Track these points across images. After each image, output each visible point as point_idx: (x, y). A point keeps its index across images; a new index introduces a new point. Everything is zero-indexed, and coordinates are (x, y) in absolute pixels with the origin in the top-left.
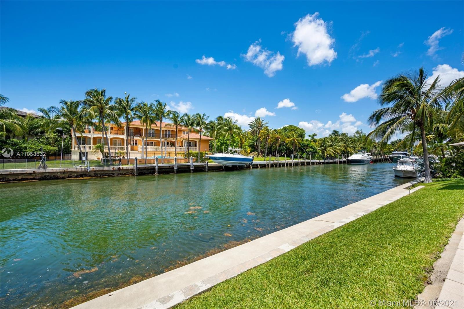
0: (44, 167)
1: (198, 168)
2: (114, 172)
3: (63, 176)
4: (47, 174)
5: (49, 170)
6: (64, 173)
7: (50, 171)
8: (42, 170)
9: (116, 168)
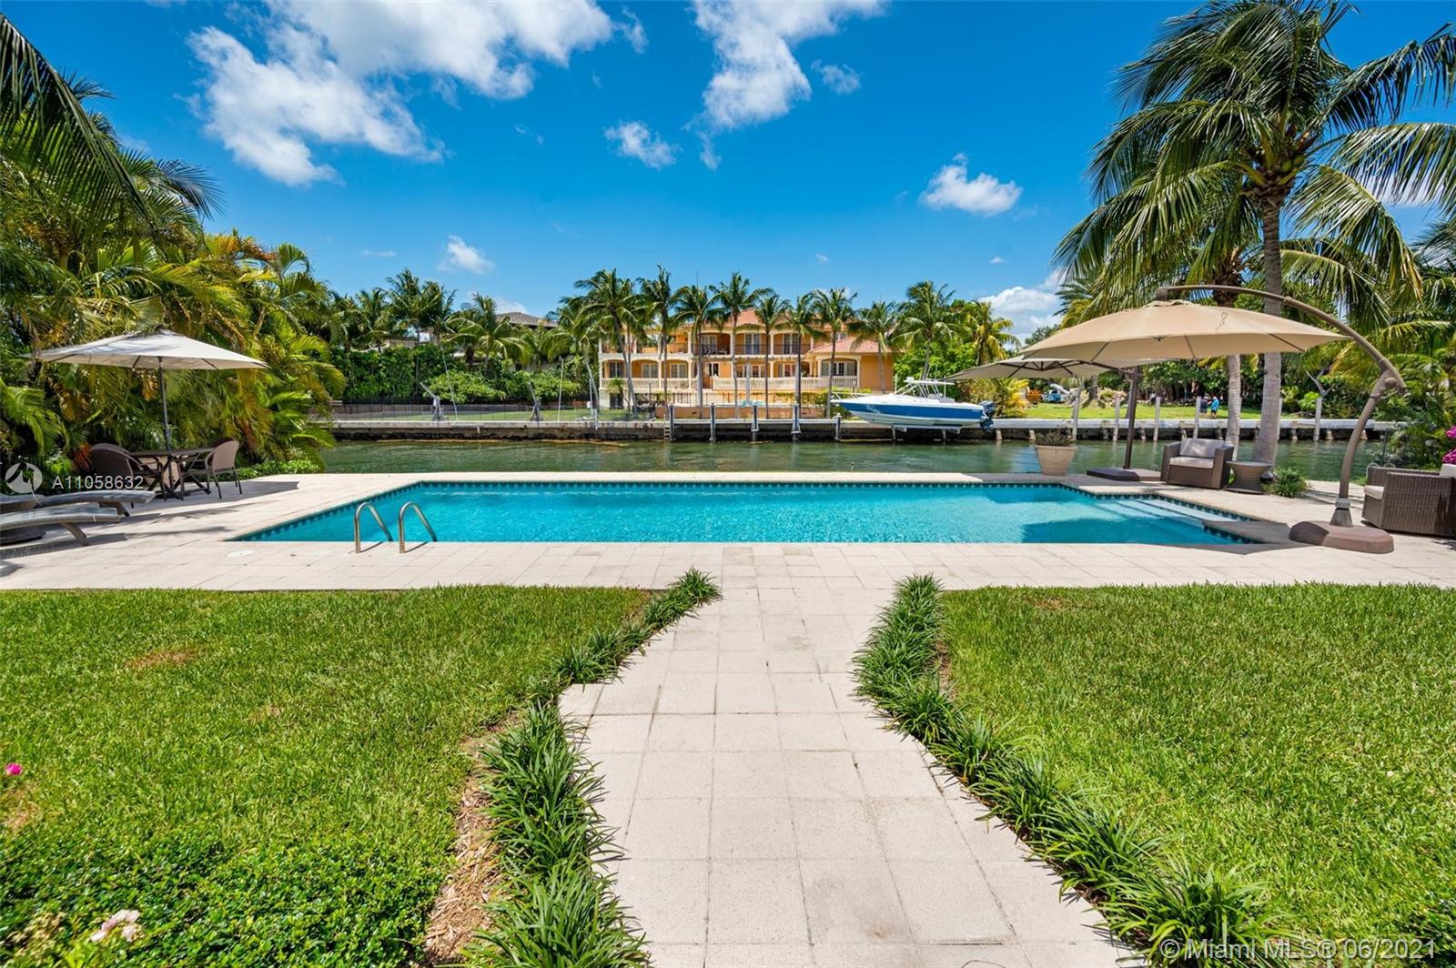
0: (538, 420)
1: (819, 431)
2: (638, 433)
3: (560, 435)
4: (542, 431)
5: (542, 424)
6: (562, 430)
7: (545, 426)
8: (534, 424)
9: (640, 424)
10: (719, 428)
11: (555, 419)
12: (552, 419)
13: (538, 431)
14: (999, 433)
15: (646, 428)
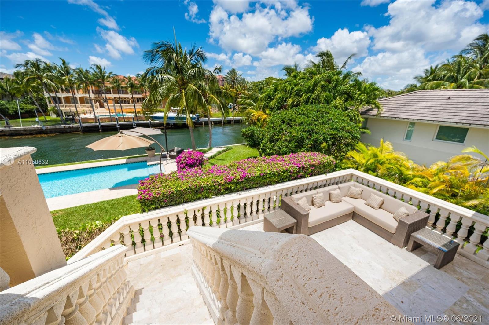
0: (9, 126)
2: (66, 130)
7: (14, 129)
8: (7, 129)
9: (67, 126)
10: (103, 126)
11: (20, 125)
12: (18, 126)
13: (11, 132)
14: (203, 123)
15: (70, 127)
